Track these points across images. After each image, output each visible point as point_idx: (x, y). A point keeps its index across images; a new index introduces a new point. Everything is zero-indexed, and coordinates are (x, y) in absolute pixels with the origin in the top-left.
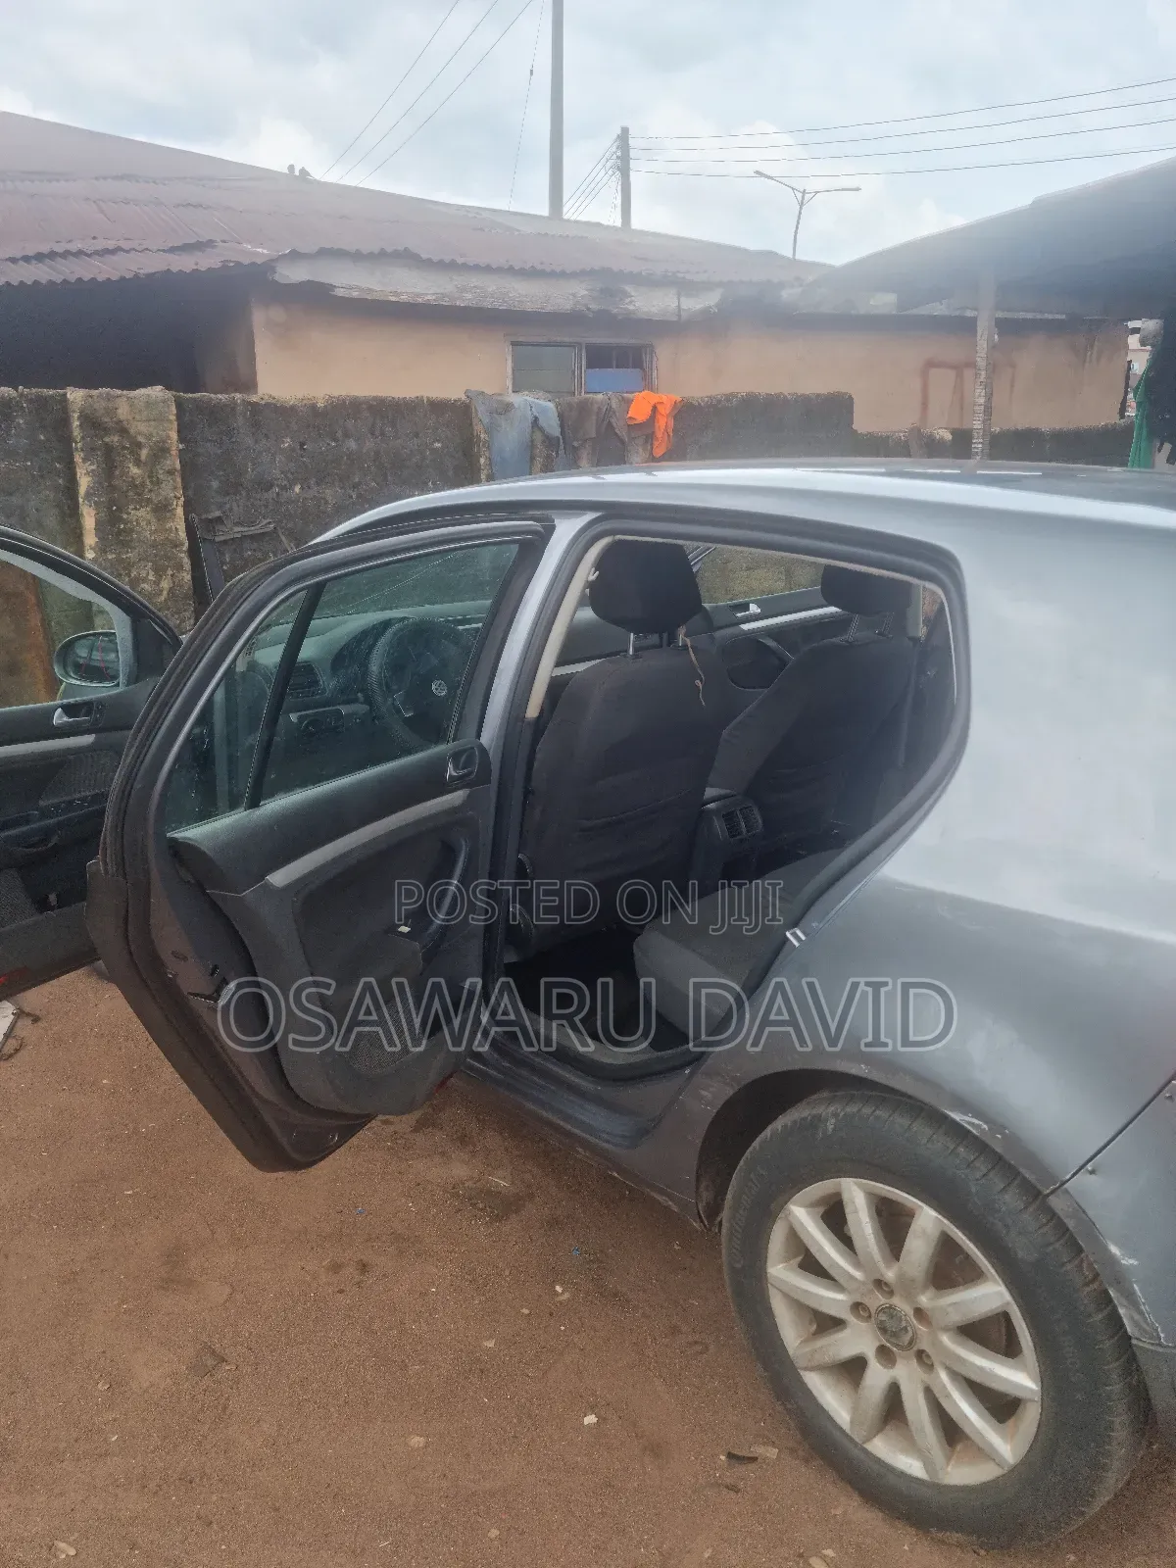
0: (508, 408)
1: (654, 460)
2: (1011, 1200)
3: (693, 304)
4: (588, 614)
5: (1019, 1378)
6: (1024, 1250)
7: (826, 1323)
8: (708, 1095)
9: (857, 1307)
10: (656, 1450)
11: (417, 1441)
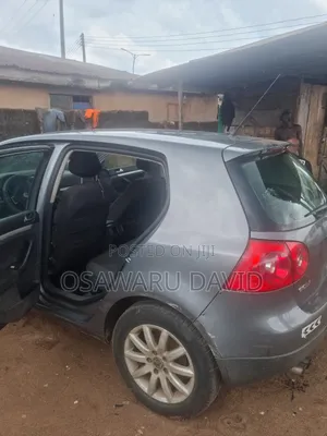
0: (48, 113)
1: (93, 129)
2: (185, 324)
3: (103, 85)
4: (68, 173)
5: (189, 371)
6: (188, 338)
7: (141, 365)
8: (106, 306)
9: (148, 359)
10: (95, 407)
11: (24, 416)
